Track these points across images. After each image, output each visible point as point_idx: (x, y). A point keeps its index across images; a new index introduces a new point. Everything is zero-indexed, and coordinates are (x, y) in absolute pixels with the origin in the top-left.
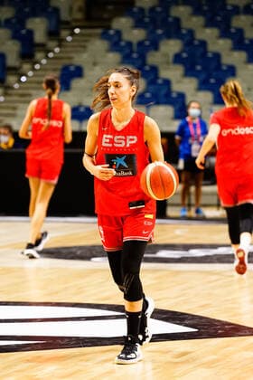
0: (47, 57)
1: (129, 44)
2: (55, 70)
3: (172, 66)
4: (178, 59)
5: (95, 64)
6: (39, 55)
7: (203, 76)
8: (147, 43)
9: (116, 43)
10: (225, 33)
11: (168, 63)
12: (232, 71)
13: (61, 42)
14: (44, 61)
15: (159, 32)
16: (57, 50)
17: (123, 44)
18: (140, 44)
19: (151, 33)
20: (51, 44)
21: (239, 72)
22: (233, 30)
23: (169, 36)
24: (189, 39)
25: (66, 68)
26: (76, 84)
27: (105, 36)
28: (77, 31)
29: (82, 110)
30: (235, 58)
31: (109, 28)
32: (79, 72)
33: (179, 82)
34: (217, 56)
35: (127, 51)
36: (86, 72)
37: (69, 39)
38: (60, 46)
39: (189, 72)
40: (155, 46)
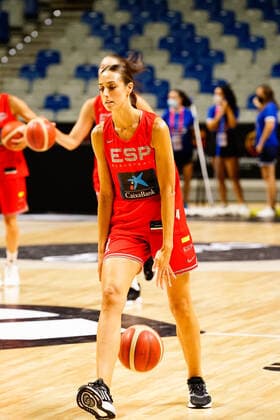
0: (23, 42)
1: (112, 28)
2: (31, 55)
3: (157, 52)
4: (163, 44)
5: (74, 49)
6: (15, 40)
7: (190, 62)
8: (131, 27)
9: (97, 26)
10: (215, 16)
11: (152, 48)
12: (220, 57)
13: (39, 26)
14: (20, 46)
15: (145, 14)
16: (35, 34)
17: (104, 27)
18: (124, 27)
19: (136, 16)
20: (29, 27)
21: (229, 58)
22: (223, 13)
23: (154, 18)
24: (176, 23)
25: (41, 54)
26: (53, 70)
27: (86, 19)
28: (57, 13)
29: (58, 99)
30: (225, 43)
31: (90, 10)
32: (56, 58)
33: (163, 69)
34: (206, 41)
35: (109, 35)
36: (64, 58)
37: (48, 22)
38: (38, 29)
39: (175, 58)
40: (139, 30)
